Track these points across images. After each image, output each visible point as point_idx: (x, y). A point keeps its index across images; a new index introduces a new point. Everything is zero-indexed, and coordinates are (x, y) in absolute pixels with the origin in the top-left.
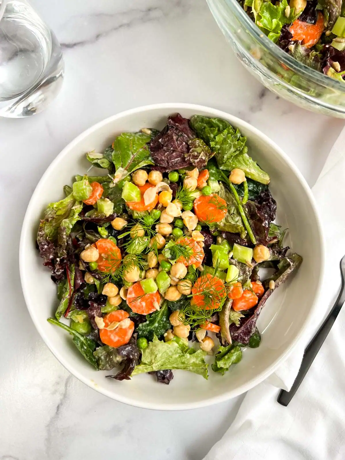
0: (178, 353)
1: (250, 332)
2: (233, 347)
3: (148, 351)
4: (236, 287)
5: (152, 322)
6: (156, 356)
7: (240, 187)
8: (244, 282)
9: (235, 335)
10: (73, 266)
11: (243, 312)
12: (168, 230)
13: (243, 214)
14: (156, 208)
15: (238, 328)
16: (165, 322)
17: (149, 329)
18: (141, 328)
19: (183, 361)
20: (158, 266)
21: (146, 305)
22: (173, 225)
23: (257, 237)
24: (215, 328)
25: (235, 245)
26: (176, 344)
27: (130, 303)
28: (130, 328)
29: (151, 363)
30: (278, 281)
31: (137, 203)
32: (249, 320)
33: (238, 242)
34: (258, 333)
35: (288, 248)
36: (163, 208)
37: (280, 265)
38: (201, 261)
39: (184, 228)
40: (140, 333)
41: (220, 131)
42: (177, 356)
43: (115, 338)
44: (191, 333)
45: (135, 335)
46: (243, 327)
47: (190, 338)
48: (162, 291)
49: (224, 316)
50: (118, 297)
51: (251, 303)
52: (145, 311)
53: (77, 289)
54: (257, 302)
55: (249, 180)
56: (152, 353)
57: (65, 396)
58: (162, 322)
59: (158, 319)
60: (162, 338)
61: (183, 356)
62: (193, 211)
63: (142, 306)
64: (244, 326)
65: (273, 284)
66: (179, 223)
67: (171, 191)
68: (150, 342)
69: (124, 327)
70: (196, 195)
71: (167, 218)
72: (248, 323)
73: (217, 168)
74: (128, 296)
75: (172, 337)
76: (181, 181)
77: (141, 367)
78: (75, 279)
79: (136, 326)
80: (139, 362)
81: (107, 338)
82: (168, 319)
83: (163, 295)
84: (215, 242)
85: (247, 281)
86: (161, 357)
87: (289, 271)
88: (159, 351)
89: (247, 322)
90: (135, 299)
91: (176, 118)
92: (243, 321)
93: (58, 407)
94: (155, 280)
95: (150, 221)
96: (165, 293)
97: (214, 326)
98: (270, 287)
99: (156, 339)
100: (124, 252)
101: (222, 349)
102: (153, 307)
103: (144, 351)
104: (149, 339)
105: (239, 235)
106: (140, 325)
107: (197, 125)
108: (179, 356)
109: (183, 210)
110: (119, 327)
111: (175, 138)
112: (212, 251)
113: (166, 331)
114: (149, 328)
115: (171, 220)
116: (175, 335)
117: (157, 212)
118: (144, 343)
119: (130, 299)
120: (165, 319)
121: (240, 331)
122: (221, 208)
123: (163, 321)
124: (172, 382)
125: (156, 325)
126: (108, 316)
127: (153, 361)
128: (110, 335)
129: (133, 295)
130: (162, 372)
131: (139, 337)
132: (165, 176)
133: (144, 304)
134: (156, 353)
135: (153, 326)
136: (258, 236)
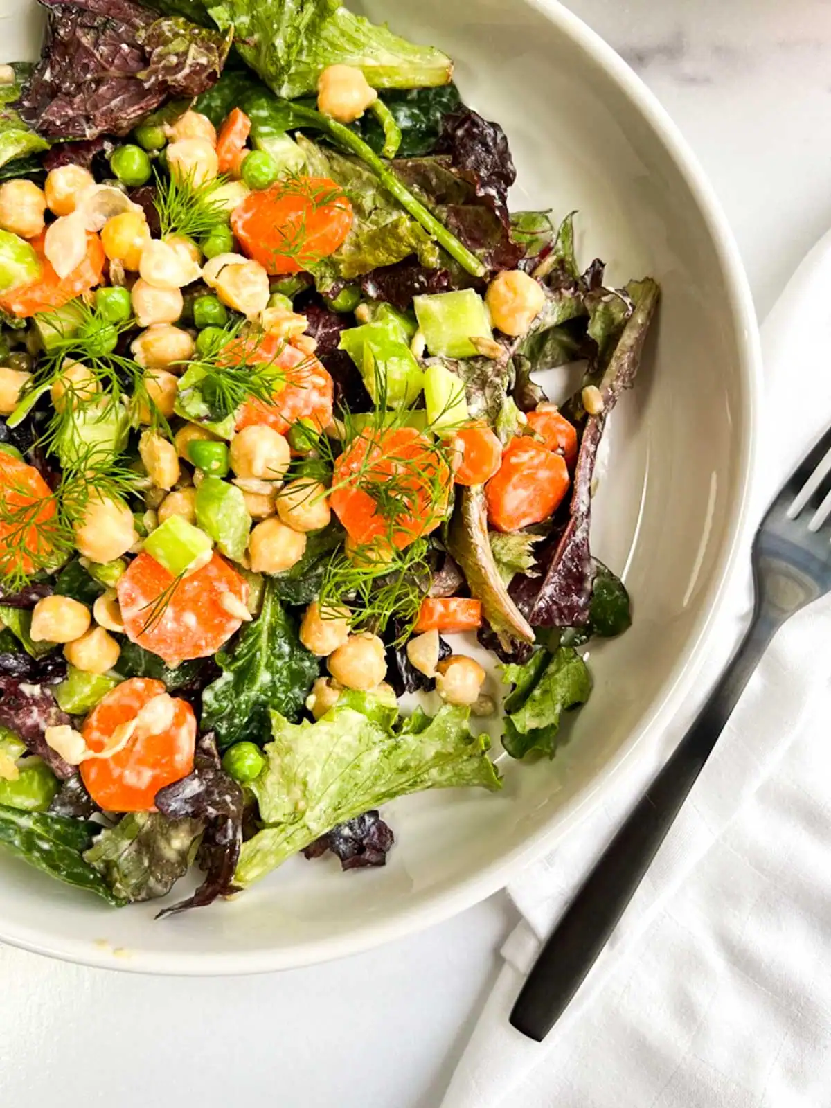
0: (374, 743)
2: (547, 659)
3: (272, 779)
5: (245, 676)
6: (305, 784)
9: (536, 608)
11: (533, 528)
12: (176, 343)
13: (406, 198)
14: (107, 278)
15: (538, 584)
16: (291, 655)
17: (246, 702)
18: (216, 706)
19: (401, 762)
20: (187, 474)
21: (198, 616)
22: (187, 322)
23: (479, 251)
24: (464, 612)
26: (355, 719)
27: (140, 634)
28: (178, 722)
29: (297, 816)
30: (606, 381)
32: (561, 544)
33: (421, 283)
34: (609, 580)
35: (597, 265)
36: (132, 277)
37: (595, 330)
38: (327, 402)
39: (232, 315)
40: (223, 731)
42: (376, 753)
43: (140, 778)
44: (390, 659)
45: (208, 742)
46: (551, 574)
47: (394, 679)
48: (232, 550)
49: (475, 556)
50: (97, 634)
51: (546, 486)
52: (203, 643)
54: (566, 475)
56: (289, 779)
58: (279, 663)
59: (262, 658)
60: (302, 714)
61: (396, 747)
62: (239, 247)
63: (188, 629)
64: (552, 568)
65: (595, 398)
66: (206, 308)
67: (138, 208)
68: (267, 747)
69: (157, 730)
70: (232, 197)
72: (565, 552)
73: (272, 96)
74: (127, 614)
75: (332, 697)
76: (160, 168)
77: (265, 838)
79: (197, 706)
80: (252, 821)
81: (113, 789)
82: (297, 644)
83: (242, 561)
84: (349, 320)
85: (500, 406)
86: (324, 780)
87: (628, 338)
88: (307, 761)
89: (559, 550)
90: (153, 617)
92: (543, 553)
94: (195, 522)
95: (105, 339)
96: (247, 554)
97: (455, 604)
98: (589, 410)
99: (282, 727)
100: (52, 470)
101: (514, 673)
102: (229, 617)
103: (262, 787)
104: (260, 734)
105: (412, 261)
106: (207, 696)
108: (383, 751)
109: (204, 260)
110: (142, 736)
111: (86, 40)
112: (351, 354)
113: (310, 689)
114: (242, 698)
115: (175, 306)
116: (344, 688)
117: (116, 296)
118: (247, 759)
119: (134, 621)
120: (286, 649)
121: (548, 590)
122: (324, 201)
123: (280, 657)
125: (264, 677)
127: (302, 804)
128: (121, 777)
129: (141, 603)
130: (346, 832)
131: (225, 746)
132: (101, 171)
133: (190, 619)
134: (301, 774)
135: (256, 687)
136: (481, 246)
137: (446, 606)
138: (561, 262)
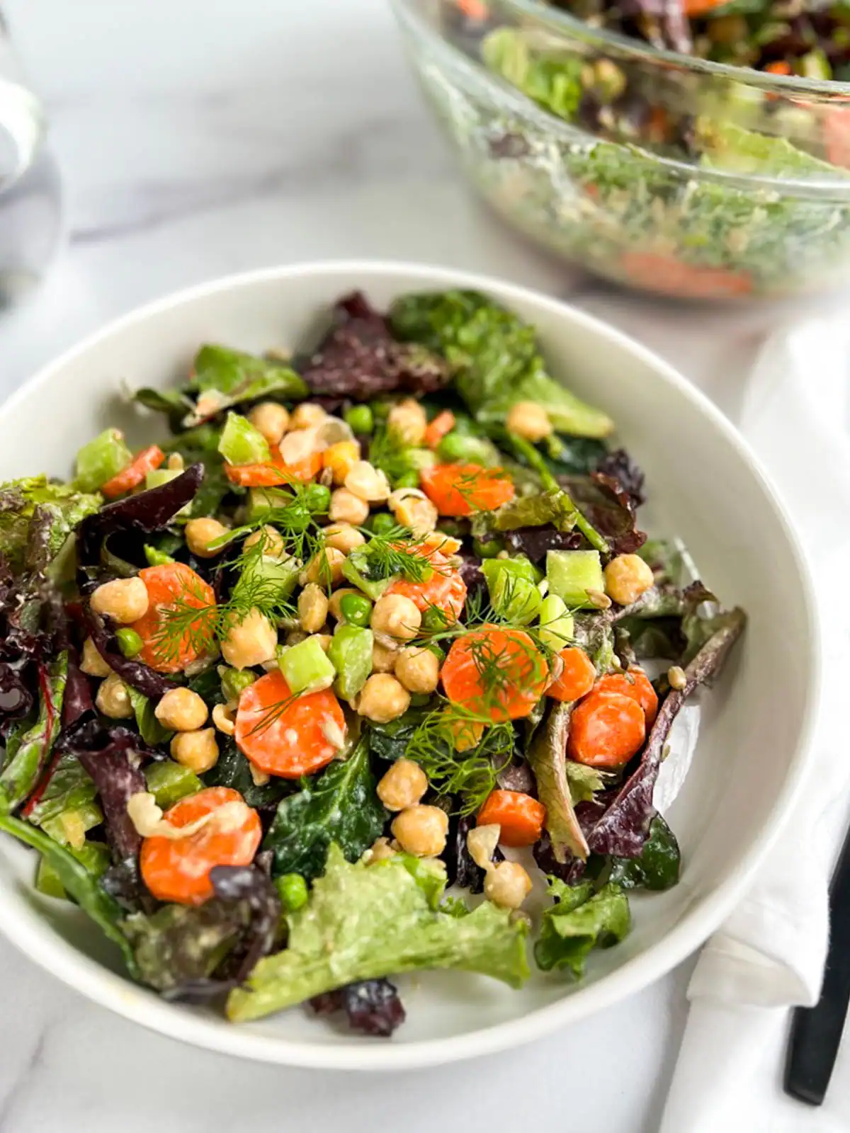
0: (415, 909)
1: (640, 818)
3: (310, 916)
5: (317, 808)
6: (340, 926)
8: (593, 651)
9: (595, 831)
10: (63, 658)
12: (351, 537)
14: (318, 479)
16: (364, 805)
17: (312, 833)
18: (286, 823)
19: (435, 935)
21: (300, 737)
23: (606, 537)
24: (527, 808)
26: (405, 876)
27: (247, 736)
28: (246, 828)
30: (691, 668)
31: (261, 465)
32: (629, 783)
33: (557, 541)
34: (666, 836)
35: (698, 584)
36: (337, 485)
37: (689, 629)
38: (459, 604)
40: (281, 855)
42: (414, 919)
43: (195, 868)
44: (451, 838)
45: (266, 857)
46: (614, 805)
48: (347, 688)
49: (551, 761)
50: (210, 731)
51: (625, 730)
52: (296, 760)
53: (69, 723)
54: (643, 729)
56: (326, 919)
58: (352, 807)
59: (339, 796)
61: (434, 921)
62: (419, 485)
63: (288, 744)
64: (616, 801)
65: (679, 676)
66: (383, 522)
67: (356, 443)
68: (316, 882)
69: (226, 829)
71: (349, 506)
74: (241, 716)
78: (68, 696)
79: (267, 818)
81: (166, 873)
82: (372, 792)
83: (352, 703)
85: (601, 644)
86: (359, 929)
88: (348, 906)
89: (626, 787)
90: (263, 724)
96: (358, 696)
97: (523, 800)
98: (672, 683)
99: (336, 861)
101: (561, 890)
103: (298, 921)
106: (283, 809)
108: (420, 920)
110: (210, 831)
112: (487, 577)
113: (370, 845)
114: (310, 827)
115: (364, 511)
116: (401, 849)
117: (322, 490)
118: (294, 886)
119: (246, 725)
120: (362, 795)
121: (610, 819)
123: (355, 801)
125: (336, 814)
127: (331, 946)
128: (178, 864)
130: (363, 992)
131: (278, 868)
133: (293, 736)
134: (339, 917)
135: (325, 822)
136: (609, 534)
137: (515, 799)
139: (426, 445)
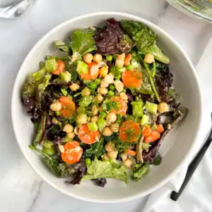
0: (110, 168)
1: (154, 156)
2: (144, 165)
3: (91, 166)
4: (147, 128)
5: (94, 149)
7: (151, 65)
8: (152, 125)
10: (45, 113)
11: (151, 143)
12: (105, 91)
13: (152, 82)
14: (98, 77)
15: (147, 153)
17: (92, 153)
19: (113, 173)
20: (98, 114)
21: (91, 138)
22: (108, 88)
24: (133, 153)
25: (147, 102)
26: (109, 163)
27: (81, 137)
28: (80, 152)
29: (93, 174)
30: (173, 124)
31: (86, 75)
32: (154, 148)
33: (149, 100)
34: (159, 157)
35: (179, 104)
36: (103, 78)
37: (174, 115)
38: (125, 111)
39: (115, 90)
40: (86, 155)
41: (139, 30)
43: (71, 158)
44: (118, 156)
45: (83, 157)
47: (117, 159)
48: (100, 130)
50: (73, 133)
52: (90, 142)
53: (47, 127)
55: (156, 61)
57: (39, 193)
58: (100, 149)
59: (98, 146)
60: (100, 159)
61: (113, 170)
62: (121, 80)
64: (151, 152)
65: (169, 126)
66: (112, 87)
67: (107, 67)
68: (93, 161)
69: (76, 152)
70: (123, 70)
71: (105, 84)
72: (154, 150)
73: (137, 52)
74: (80, 132)
75: (106, 158)
76: (114, 61)
77: (87, 176)
78: (46, 122)
79: (84, 151)
80: (86, 173)
81: (66, 158)
82: (104, 147)
84: (134, 99)
87: (179, 118)
88: (98, 167)
90: (84, 135)
91: (112, 21)
92: (150, 149)
93: (34, 200)
94: (97, 123)
95: (94, 86)
96: (102, 131)
98: (168, 128)
99: (96, 158)
100: (77, 105)
101: (137, 166)
102: (95, 139)
103: (89, 167)
104: (92, 159)
105: (149, 96)
106: (87, 151)
107: (125, 26)
109: (115, 79)
110: (73, 152)
111: (110, 33)
112: (132, 105)
113: (103, 154)
115: (107, 85)
116: (108, 157)
117: (99, 81)
118: (88, 161)
119: (80, 134)
120: (102, 147)
121: (148, 155)
122: (138, 78)
124: (106, 185)
125: (97, 150)
126: (66, 144)
127: (94, 172)
128: (68, 156)
129: (83, 132)
130: (99, 179)
131: (86, 158)
132: (104, 58)
133: (89, 138)
134: (96, 168)
135: (95, 151)
137: (131, 151)
138: (174, 100)
139: (125, 66)
